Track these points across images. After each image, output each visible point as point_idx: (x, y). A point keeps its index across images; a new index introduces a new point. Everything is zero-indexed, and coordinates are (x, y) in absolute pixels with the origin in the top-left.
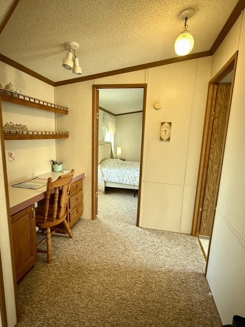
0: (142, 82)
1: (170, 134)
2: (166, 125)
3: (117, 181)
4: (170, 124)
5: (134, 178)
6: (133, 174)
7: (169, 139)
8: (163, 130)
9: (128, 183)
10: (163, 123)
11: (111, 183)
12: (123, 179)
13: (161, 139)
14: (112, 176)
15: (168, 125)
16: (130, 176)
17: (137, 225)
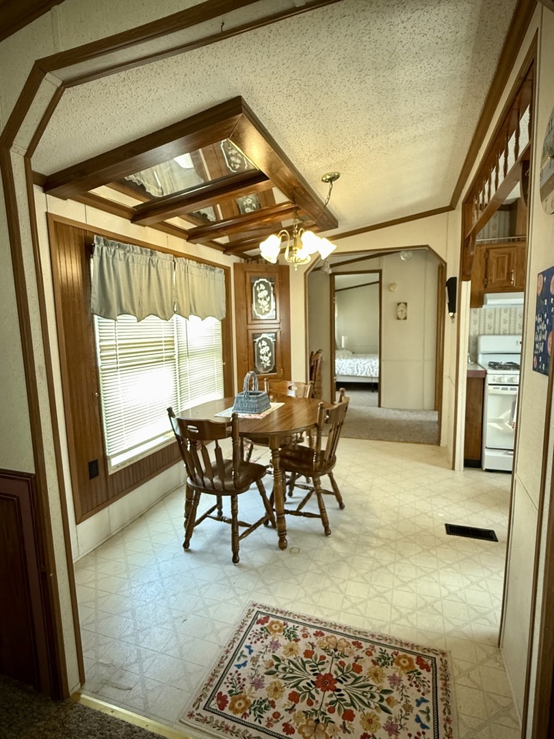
0: (376, 268)
1: (406, 313)
2: (402, 305)
3: (350, 374)
4: (406, 304)
5: (371, 369)
6: (369, 364)
7: (405, 318)
8: (400, 310)
9: (364, 375)
10: (399, 304)
11: (343, 377)
12: (358, 371)
13: (398, 319)
14: (343, 367)
15: (404, 305)
16: (366, 367)
17: (379, 406)
